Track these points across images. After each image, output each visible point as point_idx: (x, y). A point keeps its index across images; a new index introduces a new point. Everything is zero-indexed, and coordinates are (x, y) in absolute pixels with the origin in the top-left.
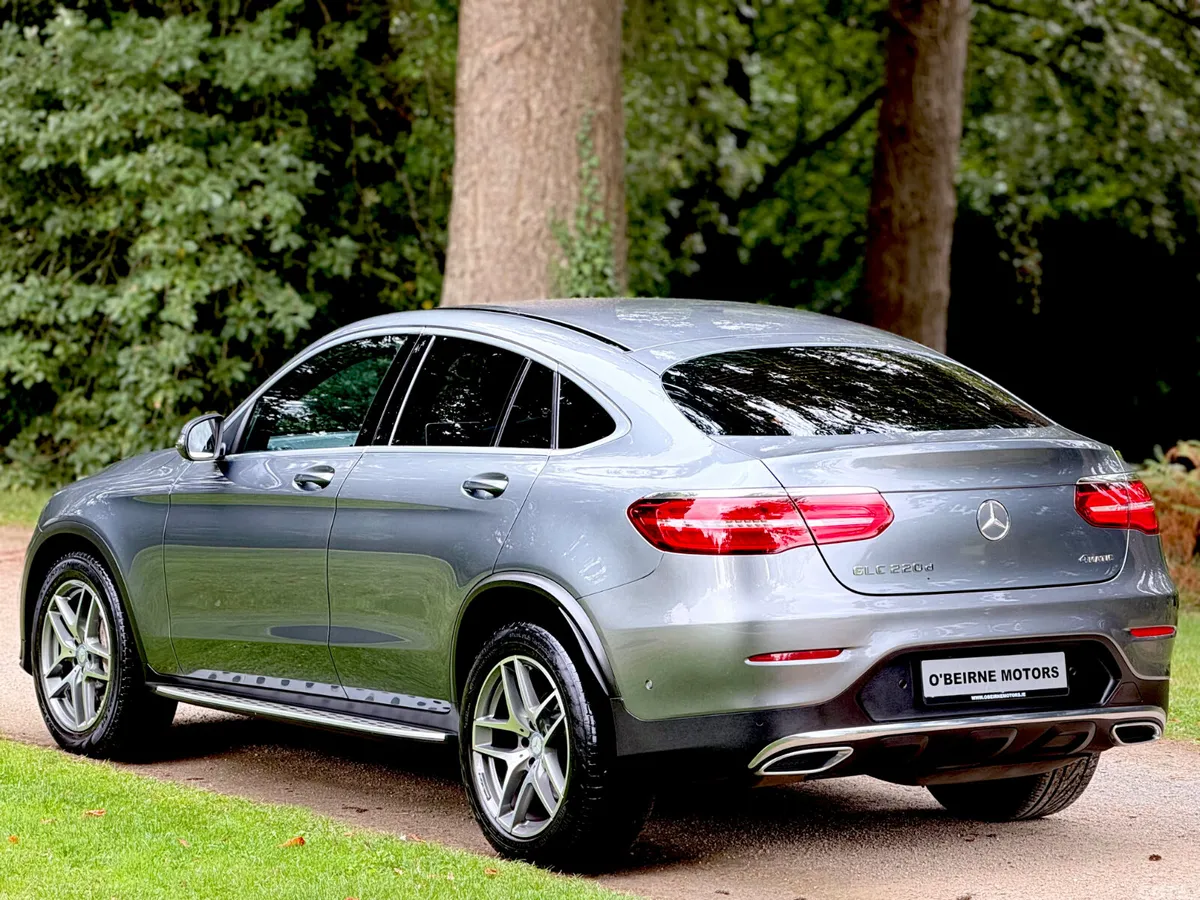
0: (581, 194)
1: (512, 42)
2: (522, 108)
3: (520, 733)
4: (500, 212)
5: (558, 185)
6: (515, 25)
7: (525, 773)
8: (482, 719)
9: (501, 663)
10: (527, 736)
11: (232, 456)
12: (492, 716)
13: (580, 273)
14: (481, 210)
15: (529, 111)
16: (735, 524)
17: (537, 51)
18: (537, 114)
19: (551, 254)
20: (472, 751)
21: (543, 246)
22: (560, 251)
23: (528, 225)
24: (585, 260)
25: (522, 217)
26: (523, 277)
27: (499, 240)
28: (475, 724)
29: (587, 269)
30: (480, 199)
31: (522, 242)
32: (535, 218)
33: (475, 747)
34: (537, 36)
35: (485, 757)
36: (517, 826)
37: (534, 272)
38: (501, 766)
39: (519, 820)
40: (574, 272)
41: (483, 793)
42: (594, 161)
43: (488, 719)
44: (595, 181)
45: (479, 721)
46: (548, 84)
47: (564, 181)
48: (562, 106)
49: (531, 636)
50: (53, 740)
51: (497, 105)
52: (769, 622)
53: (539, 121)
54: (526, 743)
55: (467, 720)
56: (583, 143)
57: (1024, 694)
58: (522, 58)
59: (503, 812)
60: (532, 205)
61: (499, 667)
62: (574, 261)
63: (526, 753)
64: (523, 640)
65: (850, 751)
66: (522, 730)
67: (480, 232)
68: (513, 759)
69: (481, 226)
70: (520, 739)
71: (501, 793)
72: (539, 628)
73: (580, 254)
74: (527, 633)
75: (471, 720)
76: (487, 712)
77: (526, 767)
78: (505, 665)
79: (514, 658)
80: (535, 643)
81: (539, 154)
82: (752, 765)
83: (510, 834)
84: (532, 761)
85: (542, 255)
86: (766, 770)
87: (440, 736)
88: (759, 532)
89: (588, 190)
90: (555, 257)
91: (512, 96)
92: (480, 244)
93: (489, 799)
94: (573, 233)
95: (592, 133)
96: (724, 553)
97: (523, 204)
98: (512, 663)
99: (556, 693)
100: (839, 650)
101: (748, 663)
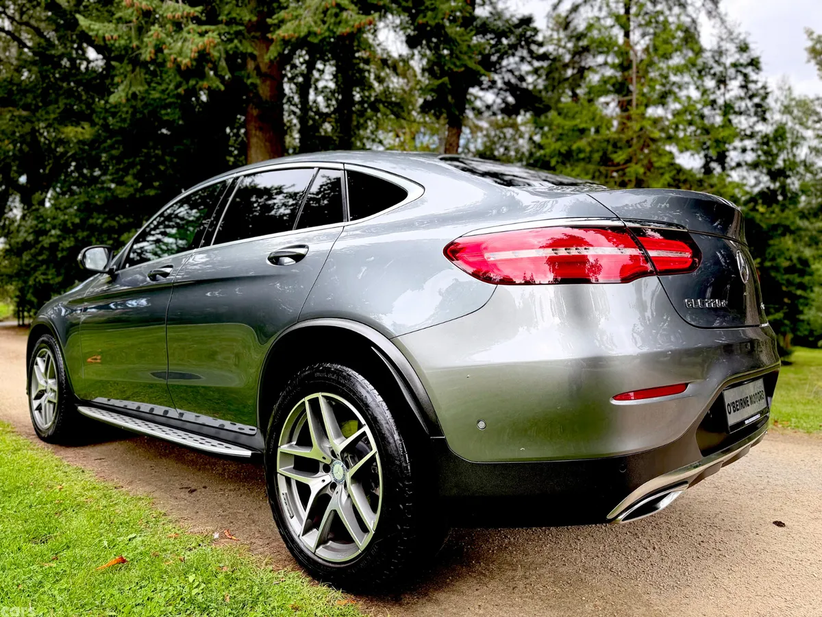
3: (322, 460)
7: (328, 498)
8: (286, 446)
9: (306, 399)
10: (329, 463)
11: (119, 272)
12: (294, 443)
20: (277, 473)
28: (279, 450)
33: (279, 470)
35: (288, 480)
36: (321, 547)
38: (304, 490)
39: (322, 542)
41: (287, 511)
43: (291, 446)
45: (284, 448)
49: (338, 375)
50: (35, 433)
54: (327, 469)
55: (272, 445)
59: (306, 531)
61: (304, 403)
63: (328, 478)
64: (329, 379)
66: (324, 458)
68: (316, 484)
70: (321, 466)
71: (304, 514)
72: (344, 368)
74: (334, 373)
75: (276, 447)
76: (290, 441)
77: (328, 491)
78: (309, 402)
79: (319, 395)
80: (343, 381)
83: (314, 554)
84: (333, 486)
87: (248, 453)
93: (292, 517)
98: (317, 399)
99: (366, 429)
100: (687, 385)
101: (614, 402)
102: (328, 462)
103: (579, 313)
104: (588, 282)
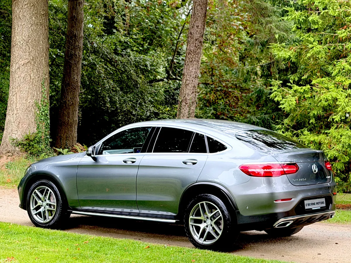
0: (42, 96)
1: (27, 61)
2: (29, 76)
4: (23, 100)
5: (37, 94)
6: (27, 57)
8: (192, 216)
9: (199, 204)
12: (194, 216)
13: (42, 114)
14: (18, 99)
15: (31, 76)
16: (265, 170)
17: (33, 63)
18: (32, 78)
19: (35, 110)
21: (33, 108)
22: (37, 109)
23: (30, 103)
24: (43, 112)
25: (29, 101)
26: (29, 115)
27: (23, 106)
28: (190, 218)
29: (44, 113)
30: (18, 97)
31: (28, 107)
32: (32, 102)
33: (190, 223)
34: (33, 60)
35: (192, 225)
36: (205, 242)
37: (31, 114)
38: (198, 228)
39: (205, 240)
40: (41, 114)
41: (193, 234)
42: (45, 89)
44: (45, 93)
46: (35, 71)
47: (38, 93)
48: (38, 76)
51: (23, 75)
52: (275, 193)
53: (33, 79)
54: (205, 222)
55: (187, 217)
56: (42, 84)
57: (320, 208)
58: (29, 64)
59: (200, 238)
60: (31, 99)
62: (41, 111)
63: (205, 224)
64: (207, 198)
65: (292, 222)
67: (18, 105)
68: (202, 226)
69: (18, 103)
70: (203, 221)
73: (42, 110)
77: (206, 228)
78: (200, 204)
79: (204, 202)
81: (33, 87)
82: (274, 226)
83: (203, 243)
84: (207, 226)
85: (33, 110)
86: (277, 226)
87: (174, 221)
88: (270, 172)
89: (44, 95)
90: (36, 111)
91: (26, 73)
92: (18, 107)
93: (195, 235)
94: (40, 105)
95: (44, 82)
96: (263, 176)
97: (29, 98)
98: (203, 203)
99: (218, 210)
100: (292, 199)
101: (275, 202)
102: (205, 220)
103: (270, 183)
104: (272, 176)
